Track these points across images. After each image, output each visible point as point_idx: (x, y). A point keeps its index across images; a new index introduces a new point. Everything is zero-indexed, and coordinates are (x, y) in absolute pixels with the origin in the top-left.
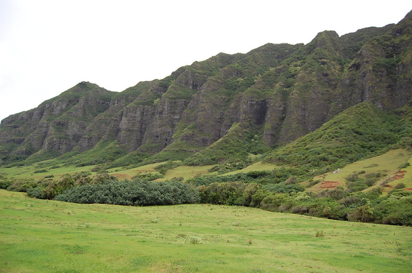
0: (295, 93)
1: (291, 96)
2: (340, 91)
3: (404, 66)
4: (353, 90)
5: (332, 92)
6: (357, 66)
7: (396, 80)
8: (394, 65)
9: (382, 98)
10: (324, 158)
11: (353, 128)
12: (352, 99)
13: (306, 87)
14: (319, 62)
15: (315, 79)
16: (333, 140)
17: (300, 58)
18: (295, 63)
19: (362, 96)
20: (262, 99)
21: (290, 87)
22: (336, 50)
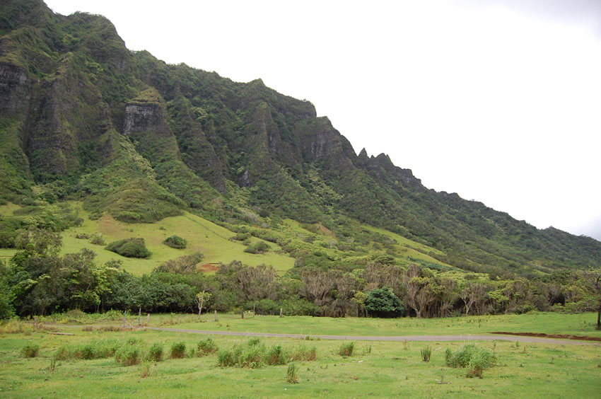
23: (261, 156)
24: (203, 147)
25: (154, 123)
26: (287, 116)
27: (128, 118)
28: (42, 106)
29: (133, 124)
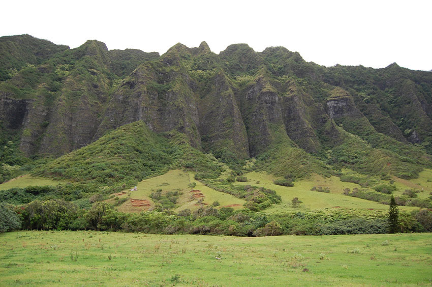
0: (62, 99)
1: (56, 102)
2: (114, 106)
3: (174, 94)
4: (126, 108)
5: (101, 105)
6: (131, 85)
7: (166, 105)
8: (164, 91)
9: (153, 120)
10: (111, 175)
11: (133, 145)
12: (125, 116)
13: (75, 95)
14: (89, 71)
15: (85, 88)
16: (116, 156)
17: (68, 62)
18: (61, 66)
19: (135, 115)
20: (21, 99)
21: (55, 91)
22: (105, 63)
23: (423, 120)
24: (382, 120)
25: (348, 110)
26: (423, 85)
27: (330, 109)
28: (289, 113)
29: (334, 113)
